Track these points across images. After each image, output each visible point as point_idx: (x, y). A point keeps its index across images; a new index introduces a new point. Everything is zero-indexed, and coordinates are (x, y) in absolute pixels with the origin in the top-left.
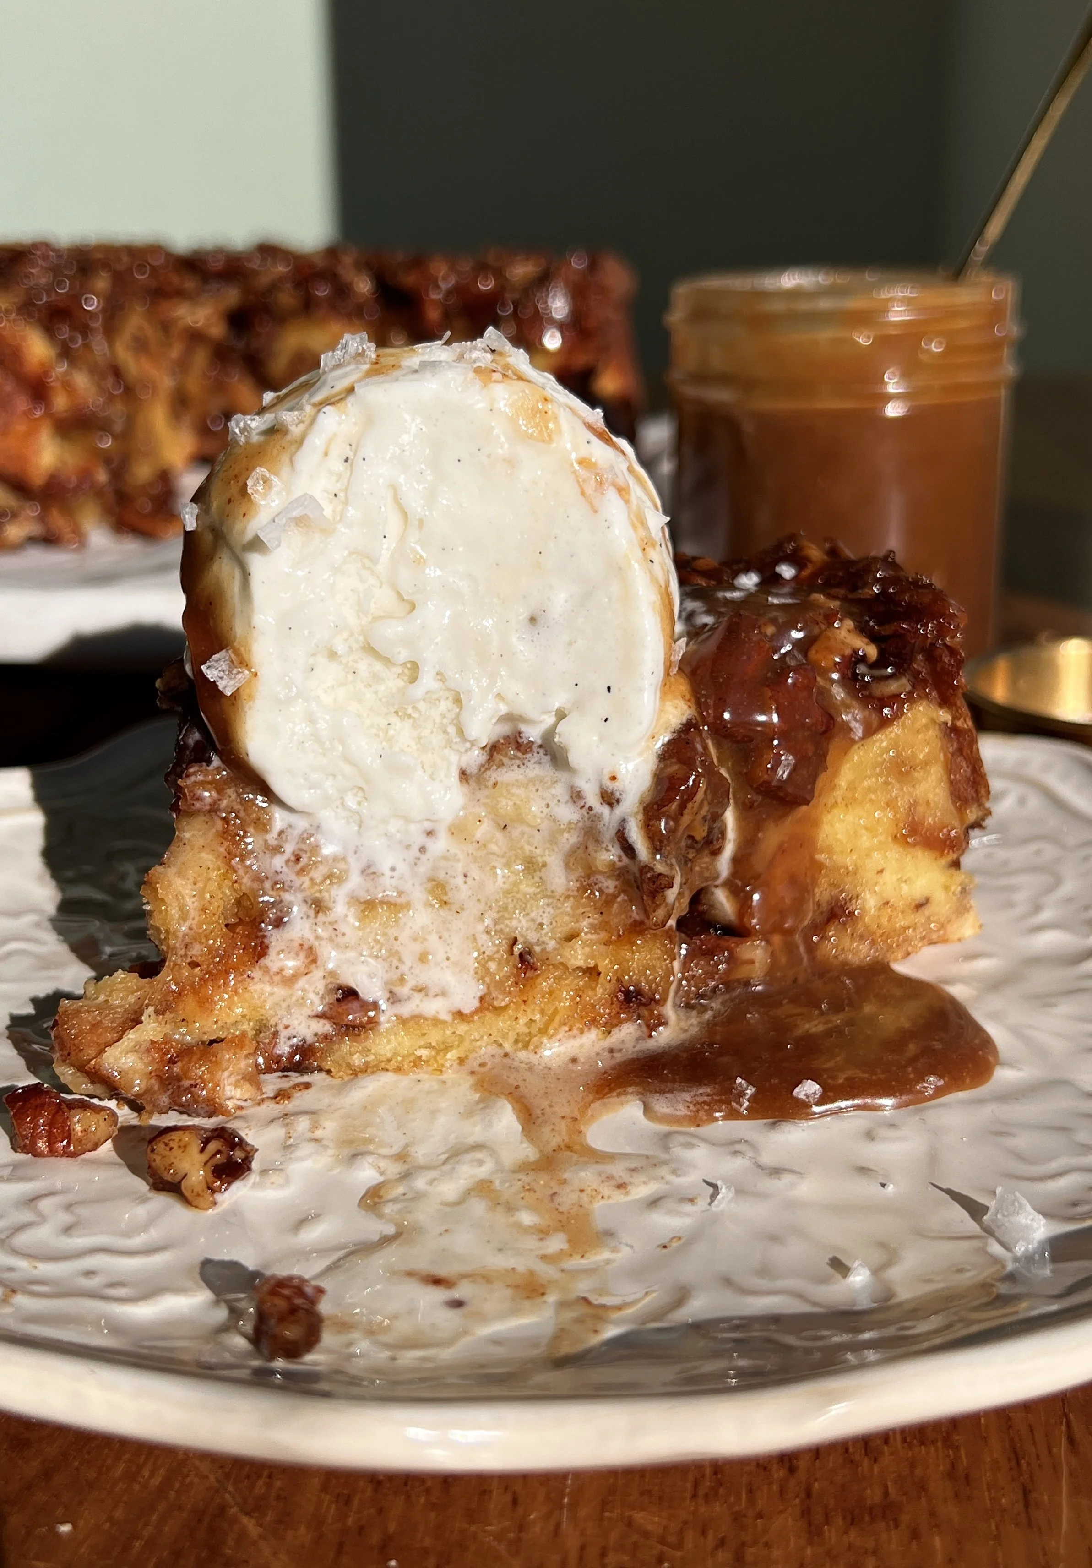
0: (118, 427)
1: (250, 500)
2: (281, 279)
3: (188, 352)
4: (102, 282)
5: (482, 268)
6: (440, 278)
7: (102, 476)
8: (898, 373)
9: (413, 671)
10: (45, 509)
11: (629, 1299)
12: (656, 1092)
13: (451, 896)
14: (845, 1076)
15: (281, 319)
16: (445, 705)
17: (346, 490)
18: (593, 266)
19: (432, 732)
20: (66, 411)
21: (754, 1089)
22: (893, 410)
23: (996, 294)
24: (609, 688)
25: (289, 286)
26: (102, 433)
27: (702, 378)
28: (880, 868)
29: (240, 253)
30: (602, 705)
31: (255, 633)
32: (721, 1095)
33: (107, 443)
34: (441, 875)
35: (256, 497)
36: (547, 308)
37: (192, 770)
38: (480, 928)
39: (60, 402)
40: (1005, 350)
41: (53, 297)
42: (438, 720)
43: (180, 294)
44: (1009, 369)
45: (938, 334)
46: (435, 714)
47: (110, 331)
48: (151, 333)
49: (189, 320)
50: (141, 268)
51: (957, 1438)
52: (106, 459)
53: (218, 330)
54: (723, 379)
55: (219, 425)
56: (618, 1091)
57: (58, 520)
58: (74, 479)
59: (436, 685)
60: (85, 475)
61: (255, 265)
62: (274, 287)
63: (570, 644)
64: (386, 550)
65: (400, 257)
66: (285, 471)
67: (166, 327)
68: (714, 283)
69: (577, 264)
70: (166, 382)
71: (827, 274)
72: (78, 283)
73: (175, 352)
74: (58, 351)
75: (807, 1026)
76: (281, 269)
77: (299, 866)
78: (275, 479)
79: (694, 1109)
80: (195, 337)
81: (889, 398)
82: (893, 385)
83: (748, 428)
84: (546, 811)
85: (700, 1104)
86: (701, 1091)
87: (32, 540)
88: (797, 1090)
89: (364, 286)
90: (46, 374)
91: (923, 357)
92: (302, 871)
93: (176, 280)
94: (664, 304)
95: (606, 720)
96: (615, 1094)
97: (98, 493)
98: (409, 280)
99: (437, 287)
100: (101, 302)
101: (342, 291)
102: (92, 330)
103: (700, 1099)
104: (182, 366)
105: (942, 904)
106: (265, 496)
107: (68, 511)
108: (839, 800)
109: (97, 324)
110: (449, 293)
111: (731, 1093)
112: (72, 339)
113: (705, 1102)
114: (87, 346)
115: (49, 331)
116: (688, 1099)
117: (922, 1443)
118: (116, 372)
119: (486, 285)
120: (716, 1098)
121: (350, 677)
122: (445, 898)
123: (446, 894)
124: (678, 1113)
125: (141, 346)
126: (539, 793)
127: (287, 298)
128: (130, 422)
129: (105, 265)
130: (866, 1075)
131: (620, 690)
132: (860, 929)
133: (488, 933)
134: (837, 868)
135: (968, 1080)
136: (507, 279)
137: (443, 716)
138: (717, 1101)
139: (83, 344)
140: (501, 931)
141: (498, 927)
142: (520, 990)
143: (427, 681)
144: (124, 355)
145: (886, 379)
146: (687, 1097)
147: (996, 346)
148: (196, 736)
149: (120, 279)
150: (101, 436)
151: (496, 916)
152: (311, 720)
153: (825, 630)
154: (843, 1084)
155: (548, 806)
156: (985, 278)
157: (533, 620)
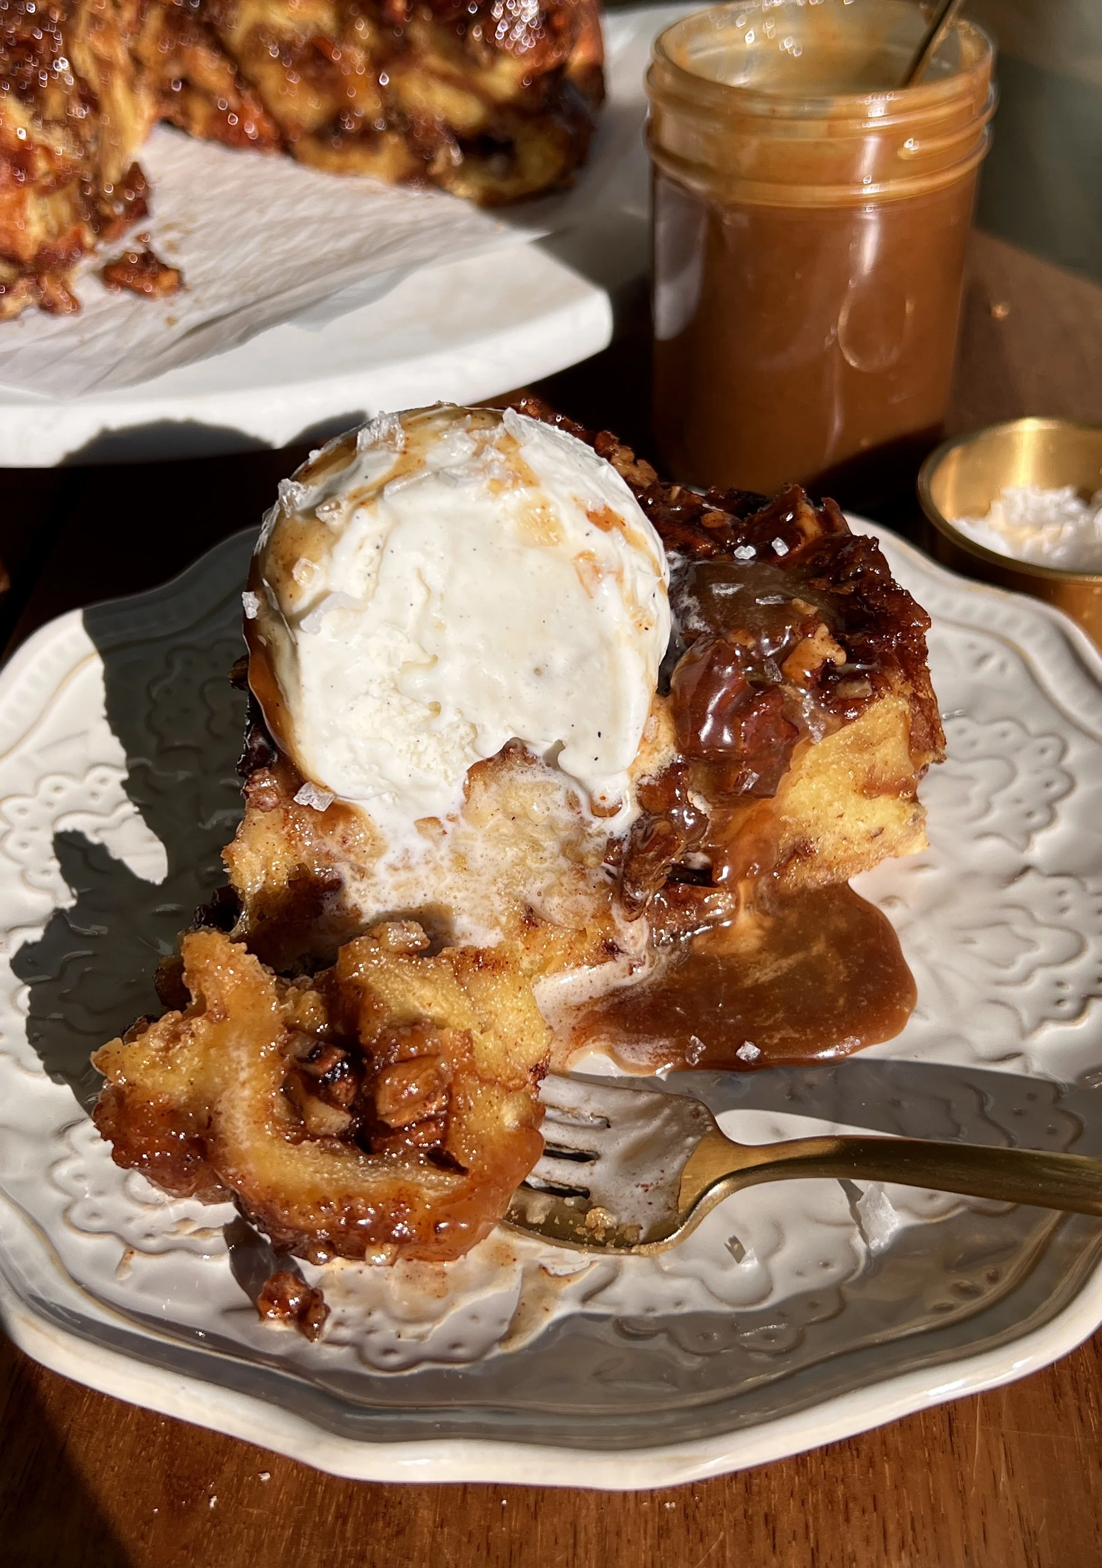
1: (297, 585)
9: (436, 709)
11: (578, 1268)
12: (624, 1042)
13: (471, 864)
14: (779, 1036)
16: (464, 730)
17: (377, 572)
19: (453, 748)
21: (705, 1048)
24: (599, 734)
28: (840, 813)
30: (593, 746)
31: (303, 690)
32: (677, 1048)
34: (462, 849)
35: (302, 583)
37: (257, 777)
38: (495, 889)
42: (458, 740)
46: (456, 737)
56: (594, 1038)
59: (455, 718)
63: (568, 694)
64: (411, 617)
66: (325, 559)
75: (758, 974)
77: (345, 846)
78: (316, 567)
79: (655, 1060)
84: (546, 813)
85: (659, 1055)
86: (661, 1043)
88: (739, 1051)
92: (349, 851)
95: (596, 759)
96: (591, 1041)
103: (659, 1051)
105: (895, 830)
106: (310, 579)
108: (804, 775)
111: (685, 1048)
113: (663, 1054)
116: (651, 1051)
120: (673, 1050)
121: (385, 706)
122: (465, 866)
123: (465, 863)
124: (642, 1063)
126: (542, 798)
130: (797, 1036)
131: (608, 737)
132: (818, 862)
133: (499, 894)
134: (799, 823)
135: (883, 1036)
137: (462, 738)
138: (673, 1054)
140: (510, 893)
141: (507, 891)
142: (525, 938)
143: (449, 716)
146: (649, 1048)
148: (261, 740)
151: (506, 882)
152: (351, 749)
153: (800, 641)
154: (777, 1044)
155: (548, 809)
157: (537, 671)
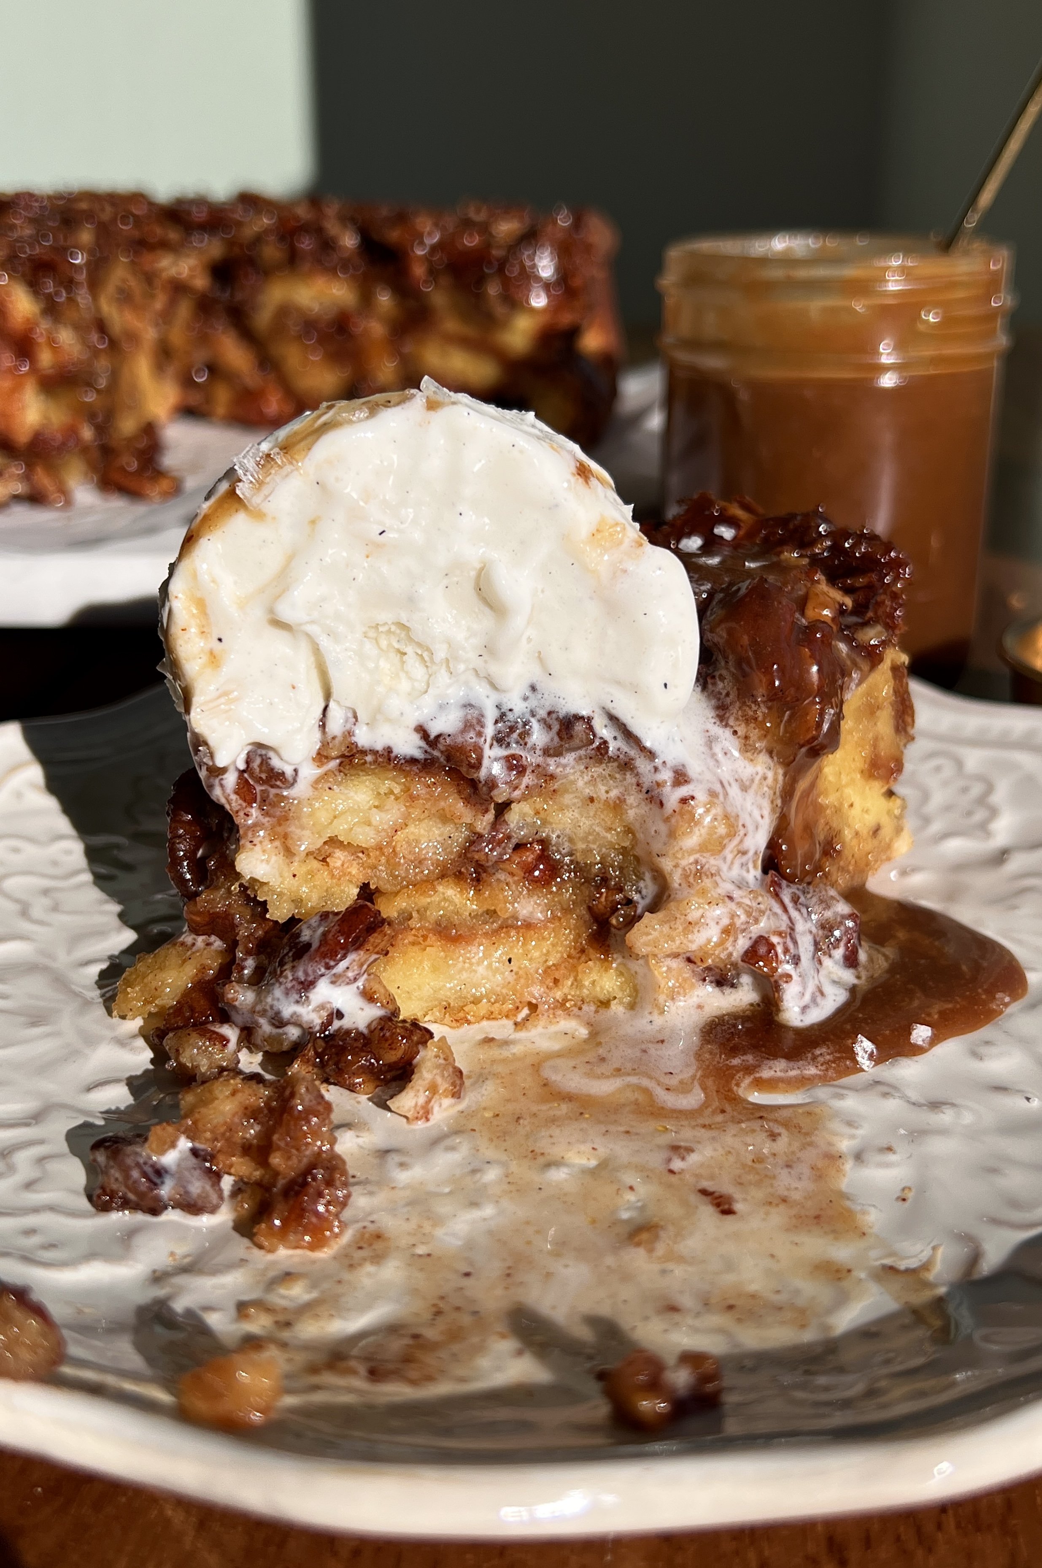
0: (103, 383)
2: (267, 231)
3: (172, 303)
4: (86, 236)
5: (467, 224)
6: (425, 234)
7: (87, 433)
8: (892, 344)
10: (30, 467)
15: (266, 272)
18: (578, 223)
20: (52, 367)
22: (888, 381)
23: (994, 265)
25: (272, 238)
26: (88, 389)
27: (695, 344)
29: (224, 203)
33: (90, 398)
36: (534, 266)
39: (45, 358)
40: (999, 320)
41: (37, 250)
43: (164, 245)
44: (1002, 340)
45: (936, 304)
47: (95, 285)
48: (134, 283)
49: (173, 272)
50: (124, 219)
51: (1014, 1522)
52: (90, 414)
53: (201, 282)
54: (718, 346)
55: (203, 377)
57: (42, 478)
58: (59, 437)
60: (72, 432)
61: (238, 216)
62: (258, 239)
65: (384, 212)
67: (149, 278)
68: (707, 246)
69: (563, 220)
70: (150, 334)
71: (816, 237)
72: (61, 237)
73: (159, 303)
74: (43, 306)
76: (266, 221)
80: (178, 288)
81: (885, 369)
82: (887, 354)
83: (744, 396)
87: (17, 498)
89: (349, 241)
90: (31, 330)
91: (921, 327)
93: (159, 231)
94: (657, 266)
97: (85, 450)
98: (394, 235)
99: (422, 243)
100: (85, 255)
101: (327, 245)
102: (77, 284)
104: (166, 317)
107: (53, 470)
109: (82, 277)
110: (434, 249)
112: (57, 293)
114: (71, 300)
115: (34, 285)
117: (978, 1529)
118: (101, 326)
119: (471, 241)
125: (125, 298)
127: (271, 252)
128: (115, 377)
129: (89, 216)
136: (494, 237)
139: (67, 298)
144: (108, 308)
145: (881, 350)
147: (991, 316)
149: (104, 231)
150: (86, 391)
156: (978, 245)
